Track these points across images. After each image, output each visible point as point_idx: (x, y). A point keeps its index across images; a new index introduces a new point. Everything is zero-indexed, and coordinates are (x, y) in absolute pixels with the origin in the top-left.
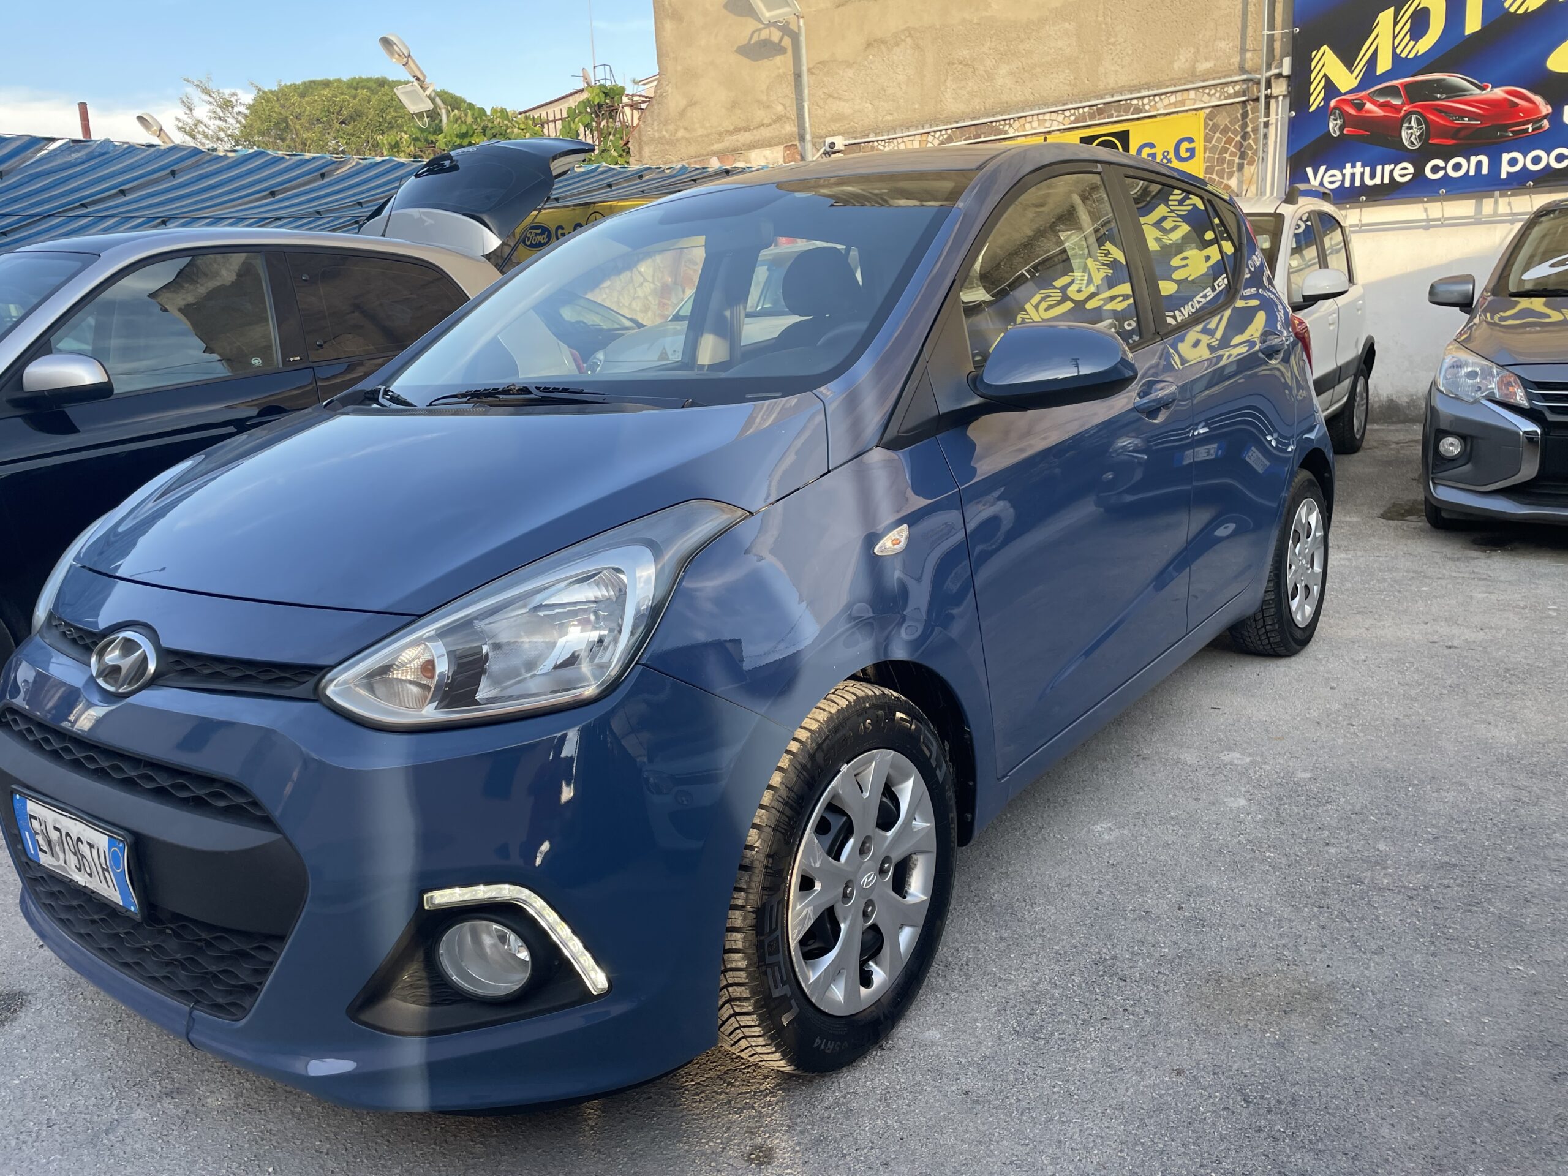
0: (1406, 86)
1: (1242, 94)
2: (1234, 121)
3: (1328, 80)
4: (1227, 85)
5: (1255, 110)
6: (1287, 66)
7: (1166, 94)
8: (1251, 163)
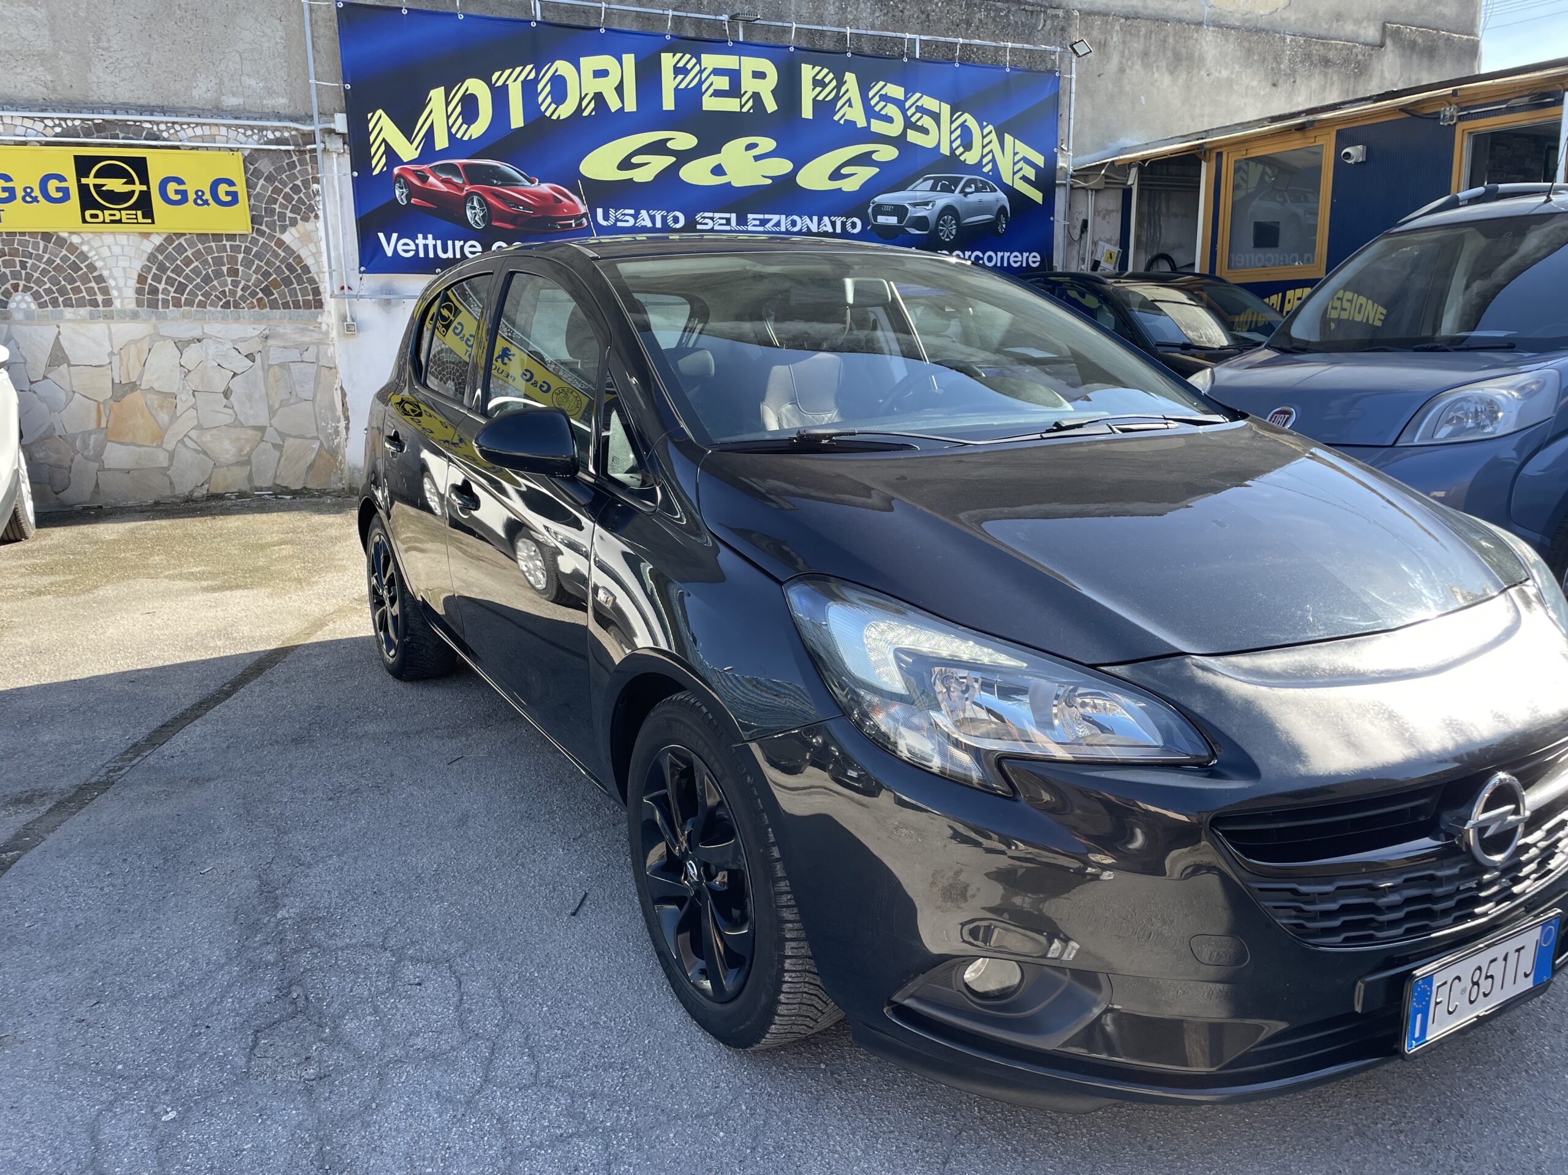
0: (465, 166)
1: (285, 142)
2: (280, 170)
3: (388, 146)
4: (266, 128)
5: (302, 162)
6: (340, 123)
7: (188, 124)
8: (306, 219)
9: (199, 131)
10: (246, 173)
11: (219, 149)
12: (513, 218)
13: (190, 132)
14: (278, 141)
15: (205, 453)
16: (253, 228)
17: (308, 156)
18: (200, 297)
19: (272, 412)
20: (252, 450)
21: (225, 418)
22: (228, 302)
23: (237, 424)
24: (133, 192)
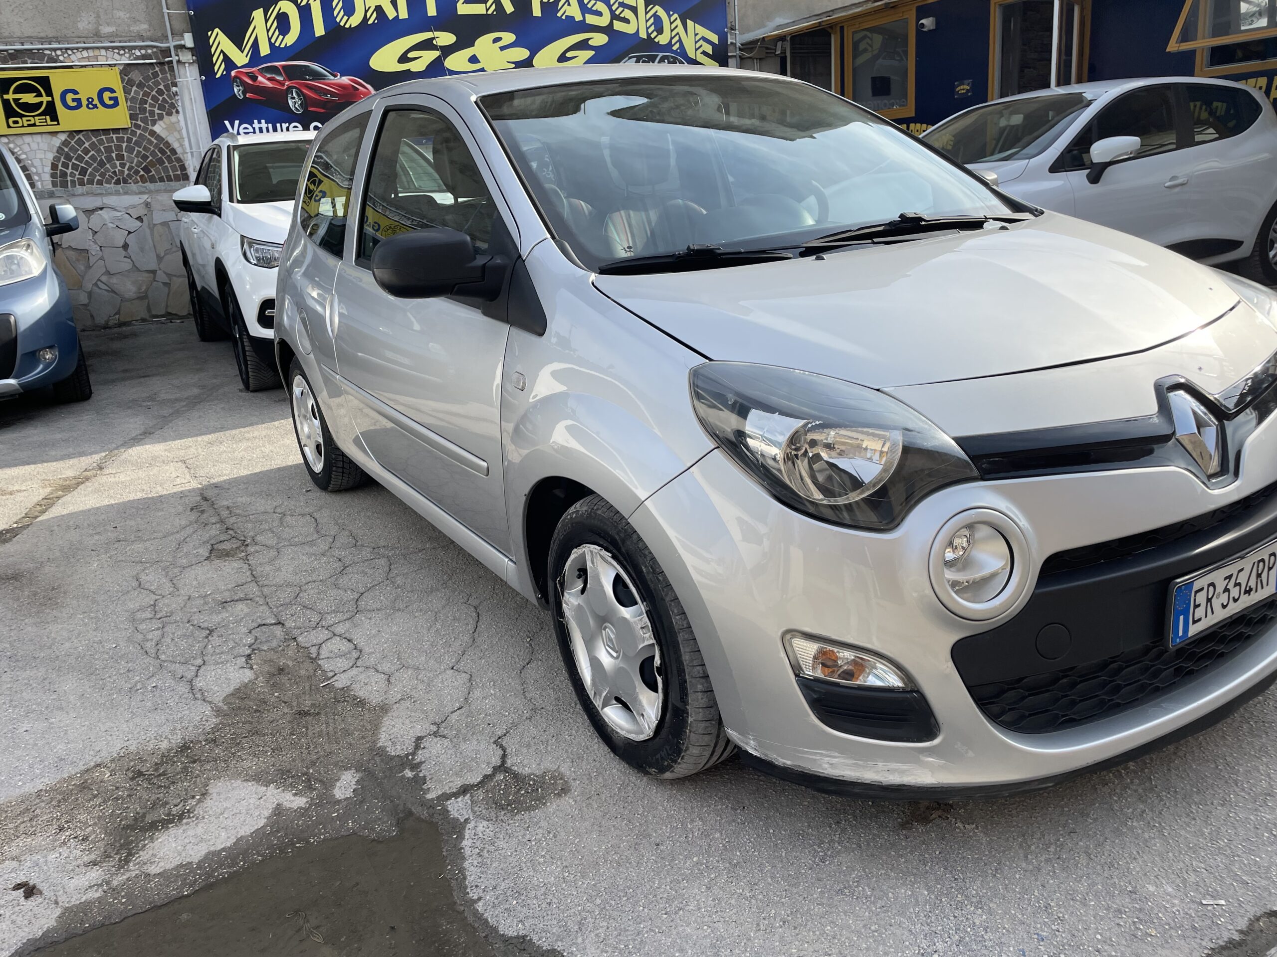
0: (284, 67)
1: (148, 57)
2: (147, 79)
3: (225, 55)
4: (135, 48)
5: (163, 72)
6: (188, 40)
7: (77, 49)
8: (170, 114)
9: (85, 54)
10: (122, 82)
11: (101, 65)
12: (324, 104)
13: (79, 55)
14: (144, 57)
15: (113, 291)
16: (131, 123)
17: (166, 67)
18: (98, 177)
19: (160, 259)
20: (147, 289)
21: (126, 265)
22: (119, 179)
23: (135, 268)
24: (42, 103)
